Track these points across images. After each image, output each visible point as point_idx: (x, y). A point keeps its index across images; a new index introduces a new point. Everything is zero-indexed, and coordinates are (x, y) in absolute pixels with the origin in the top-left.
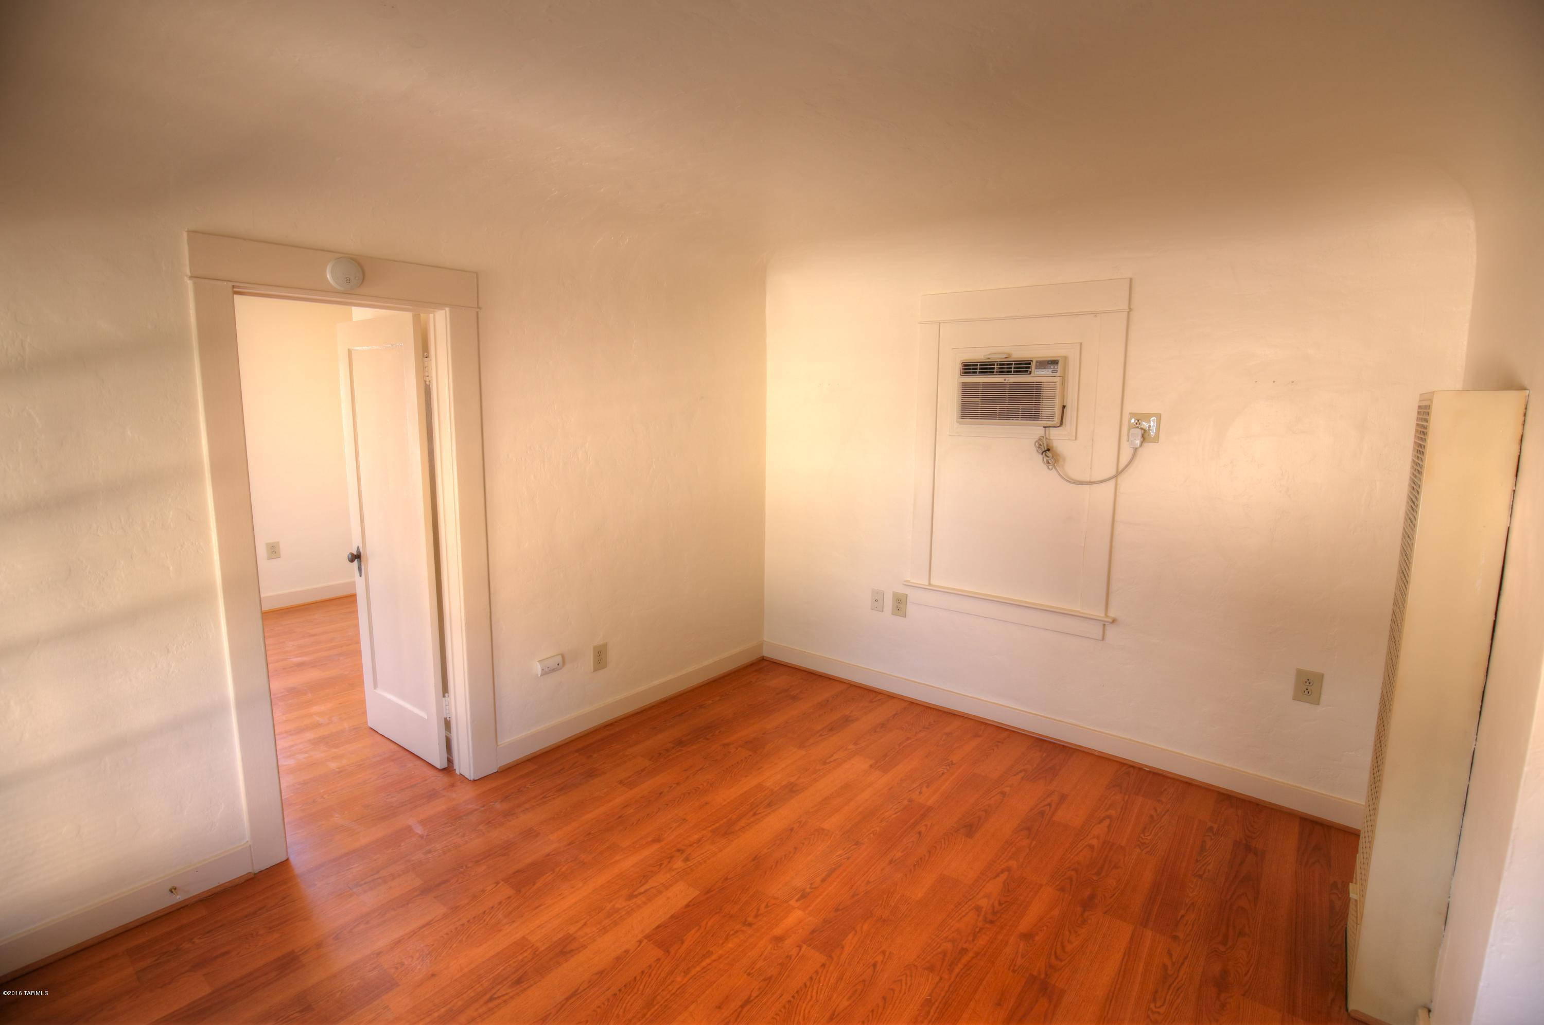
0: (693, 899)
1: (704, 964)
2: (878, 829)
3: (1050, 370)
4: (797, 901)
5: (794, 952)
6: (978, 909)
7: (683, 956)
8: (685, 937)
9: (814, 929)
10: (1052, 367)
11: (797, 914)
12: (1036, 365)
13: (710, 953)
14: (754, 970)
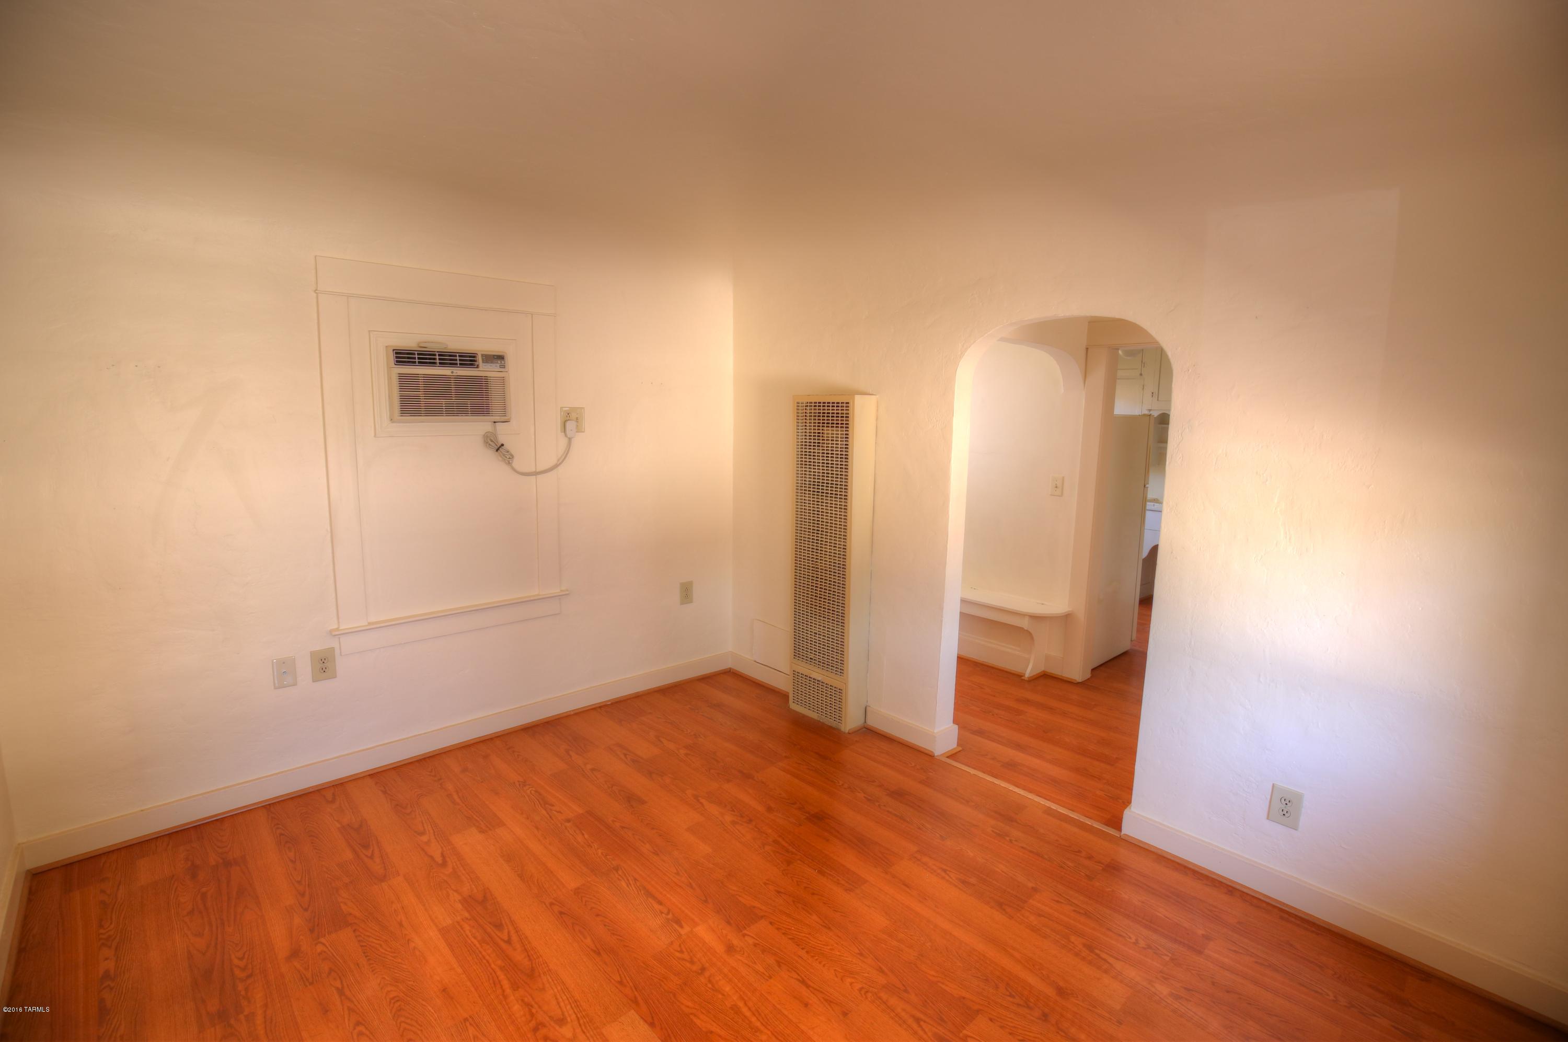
0: (642, 1018)
1: (748, 1014)
2: (600, 851)
3: (498, 365)
4: (682, 927)
5: (751, 941)
6: (734, 823)
7: (731, 1032)
8: (704, 1029)
9: (726, 922)
10: (499, 362)
11: (701, 930)
12: (483, 359)
13: (735, 1009)
14: (765, 973)
